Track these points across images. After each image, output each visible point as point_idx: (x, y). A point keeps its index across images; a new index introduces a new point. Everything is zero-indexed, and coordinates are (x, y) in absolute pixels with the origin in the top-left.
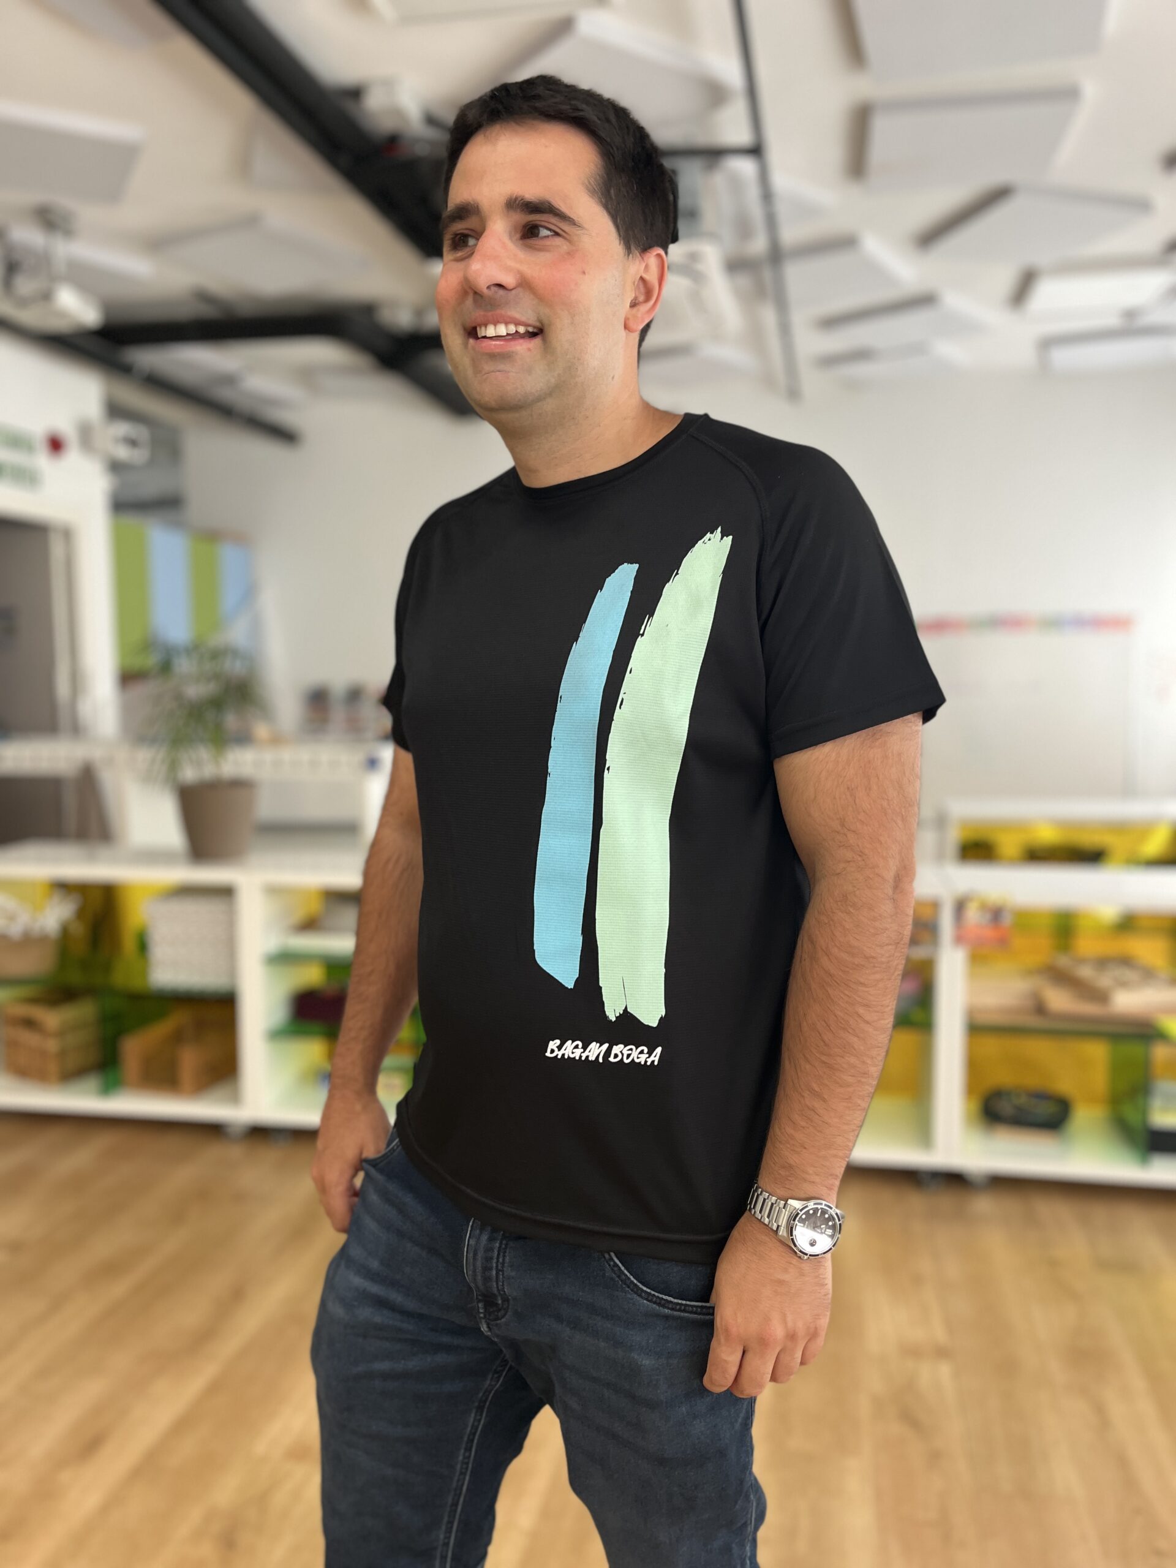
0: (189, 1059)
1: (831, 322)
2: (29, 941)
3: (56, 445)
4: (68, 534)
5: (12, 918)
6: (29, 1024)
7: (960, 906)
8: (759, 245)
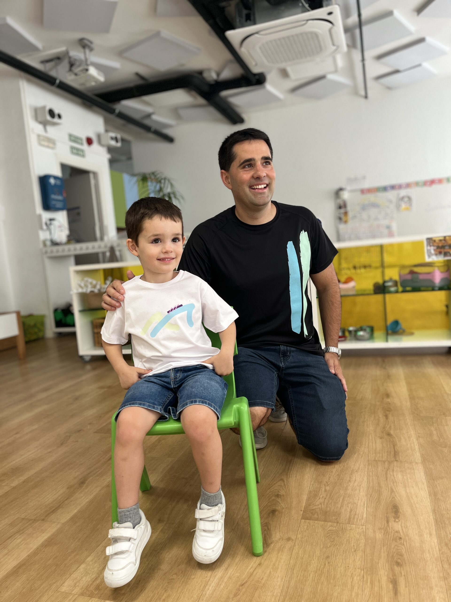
1: (380, 57)
2: (100, 293)
3: (89, 141)
4: (95, 174)
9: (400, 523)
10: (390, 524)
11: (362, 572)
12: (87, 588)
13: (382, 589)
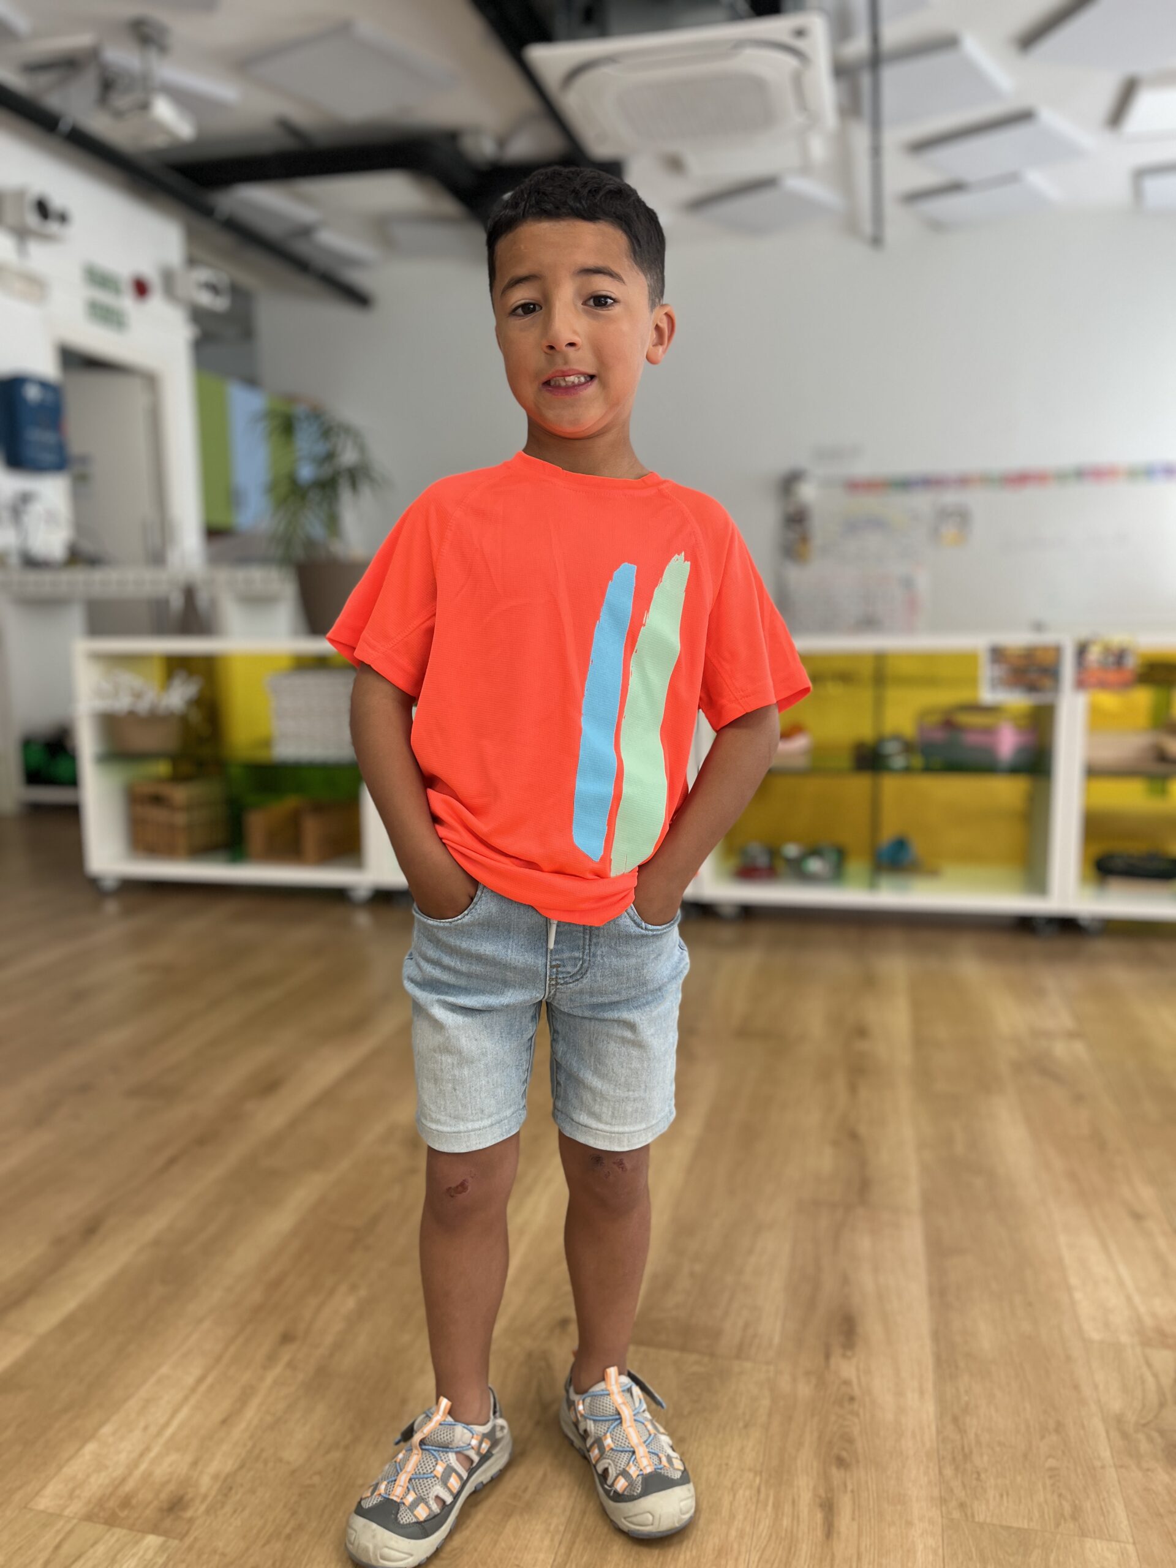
0: (312, 829)
1: (920, 146)
2: (154, 718)
3: (141, 288)
5: (138, 695)
6: (157, 800)
7: (1082, 650)
8: (858, 46)
9: (854, 1361)
10: (833, 1361)
11: (758, 1480)
12: (101, 1502)
13: (798, 1521)
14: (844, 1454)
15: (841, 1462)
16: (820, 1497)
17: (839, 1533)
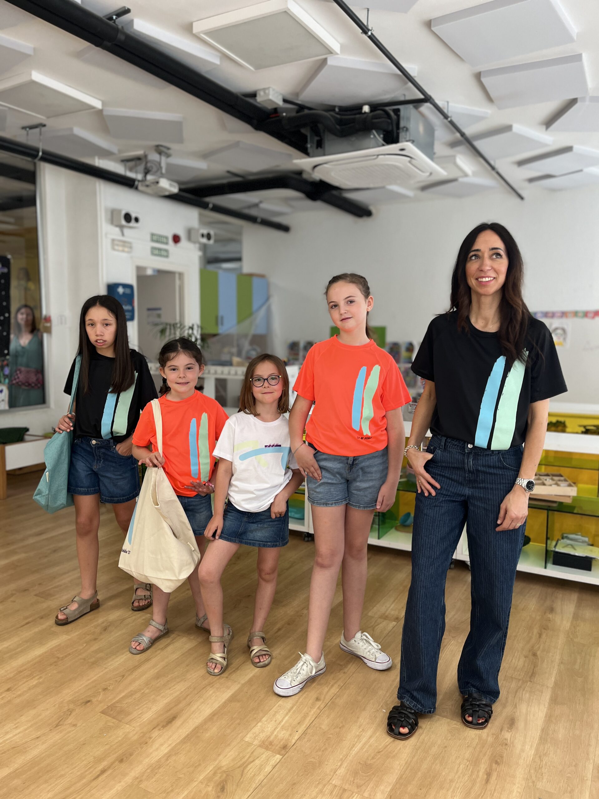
9: (511, 733)
10: (503, 732)
12: (263, 742)
13: (478, 777)
14: (499, 760)
15: (497, 763)
16: (487, 771)
17: (490, 783)
